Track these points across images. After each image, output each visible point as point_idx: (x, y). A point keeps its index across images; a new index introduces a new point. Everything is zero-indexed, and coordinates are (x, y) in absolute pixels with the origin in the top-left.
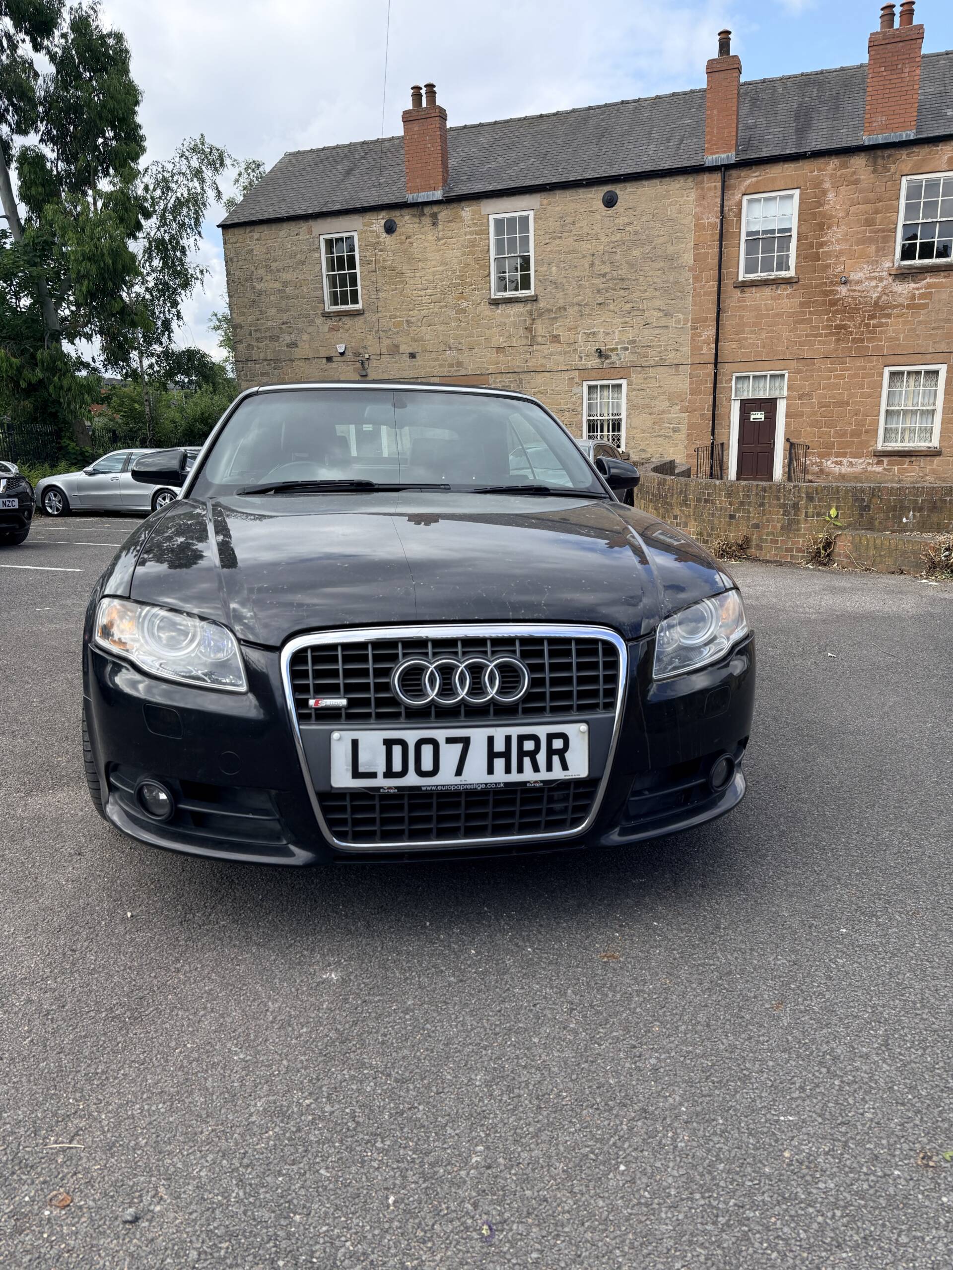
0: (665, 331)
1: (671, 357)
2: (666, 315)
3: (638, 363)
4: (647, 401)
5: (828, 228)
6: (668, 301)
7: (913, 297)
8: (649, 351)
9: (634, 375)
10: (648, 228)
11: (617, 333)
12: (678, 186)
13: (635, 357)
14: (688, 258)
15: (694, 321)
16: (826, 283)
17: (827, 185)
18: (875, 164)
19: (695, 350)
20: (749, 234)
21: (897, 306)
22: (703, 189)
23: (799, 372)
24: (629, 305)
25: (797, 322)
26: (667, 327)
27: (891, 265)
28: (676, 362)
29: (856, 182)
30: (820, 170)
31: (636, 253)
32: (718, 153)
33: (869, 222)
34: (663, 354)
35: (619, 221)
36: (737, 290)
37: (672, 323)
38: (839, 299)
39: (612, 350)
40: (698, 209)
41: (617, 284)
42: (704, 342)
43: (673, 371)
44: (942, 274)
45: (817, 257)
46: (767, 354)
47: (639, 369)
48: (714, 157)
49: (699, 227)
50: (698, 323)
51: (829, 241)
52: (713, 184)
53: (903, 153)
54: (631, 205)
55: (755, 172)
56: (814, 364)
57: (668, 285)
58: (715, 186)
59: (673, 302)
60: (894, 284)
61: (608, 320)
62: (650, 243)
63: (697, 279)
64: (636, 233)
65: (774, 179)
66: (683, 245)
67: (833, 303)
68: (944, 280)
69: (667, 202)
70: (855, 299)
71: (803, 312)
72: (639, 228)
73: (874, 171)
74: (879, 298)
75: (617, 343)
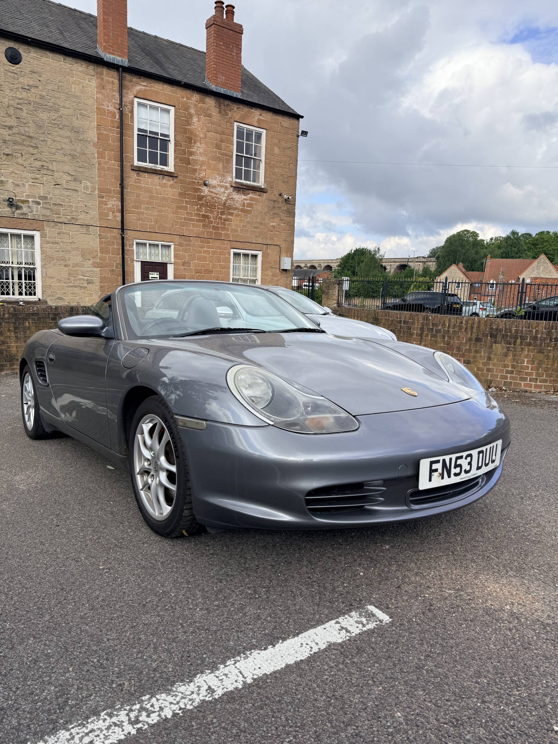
0: (75, 194)
1: (83, 218)
2: (75, 180)
3: (50, 218)
4: (61, 254)
5: (195, 143)
6: (76, 168)
7: (244, 205)
8: (61, 209)
9: (47, 230)
10: (54, 97)
11: (27, 187)
12: (81, 69)
13: (48, 213)
14: (92, 135)
15: (100, 190)
16: (194, 182)
17: (192, 111)
18: (220, 107)
19: (102, 215)
20: (139, 130)
21: (236, 209)
22: (102, 79)
23: (180, 245)
24: (38, 164)
25: (178, 207)
26: (76, 190)
27: (231, 180)
28: (87, 223)
29: (210, 116)
30: (188, 98)
31: (44, 116)
32: (114, 54)
33: (218, 147)
34: (74, 213)
35: (25, 81)
36: (134, 172)
37: (81, 187)
38: (203, 197)
39: (23, 202)
40: (99, 96)
41: (24, 140)
42: (110, 210)
43: (85, 231)
44: (258, 193)
45: (188, 162)
46: (158, 227)
47: (52, 224)
48: (112, 56)
49: (100, 111)
50: (103, 193)
51: (196, 152)
52: (111, 79)
53: (235, 106)
54: (36, 70)
55: (144, 82)
56: (190, 241)
57: (75, 153)
58: (113, 81)
59: (81, 170)
60: (234, 193)
61: (16, 172)
62: (57, 111)
63: (101, 155)
64: (42, 97)
65: (157, 93)
66: (88, 123)
67: (200, 198)
68: (258, 197)
69: (71, 80)
70: (213, 198)
71: (181, 200)
72: (44, 94)
73: (220, 112)
74: (226, 200)
75: (28, 196)
